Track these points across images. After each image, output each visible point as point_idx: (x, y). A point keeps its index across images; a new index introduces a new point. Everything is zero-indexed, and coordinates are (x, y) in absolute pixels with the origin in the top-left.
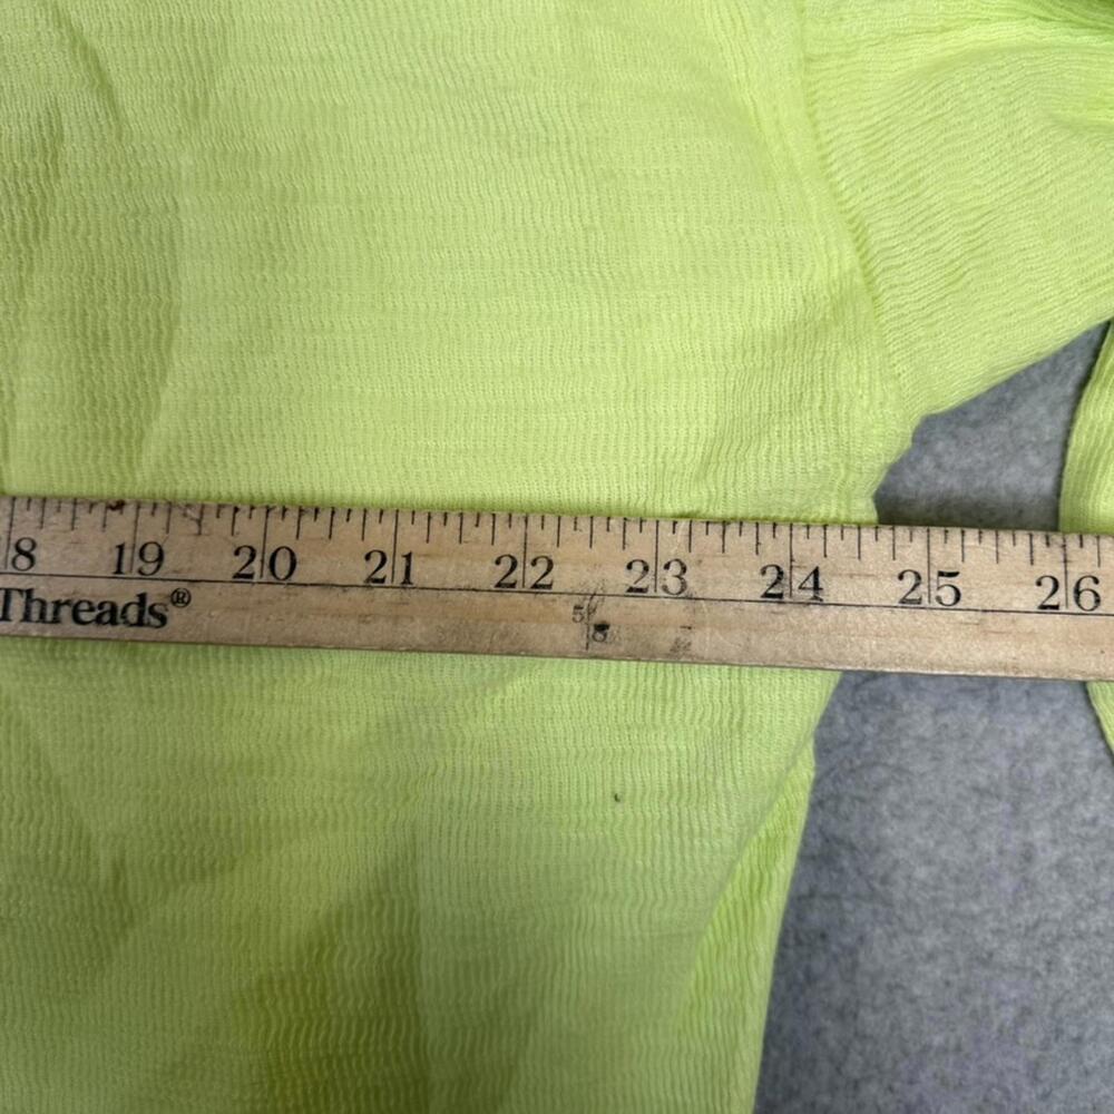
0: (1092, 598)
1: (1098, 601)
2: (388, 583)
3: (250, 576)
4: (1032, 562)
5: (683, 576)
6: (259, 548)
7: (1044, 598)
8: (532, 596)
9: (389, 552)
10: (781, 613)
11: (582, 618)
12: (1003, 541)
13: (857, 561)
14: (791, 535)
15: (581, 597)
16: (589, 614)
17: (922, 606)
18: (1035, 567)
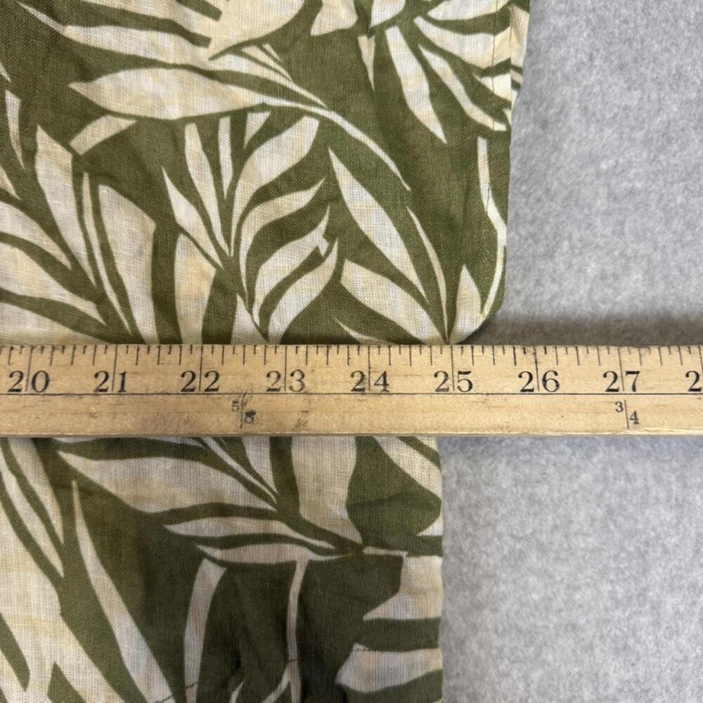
0: (554, 384)
1: (558, 386)
2: (109, 391)
3: (19, 390)
4: (515, 363)
5: (303, 380)
6: (25, 372)
7: (524, 385)
8: (206, 396)
9: (110, 372)
10: (363, 400)
11: (238, 409)
12: (497, 352)
13: (409, 367)
14: (369, 353)
15: (237, 396)
16: (242, 406)
17: (449, 392)
18: (517, 367)
